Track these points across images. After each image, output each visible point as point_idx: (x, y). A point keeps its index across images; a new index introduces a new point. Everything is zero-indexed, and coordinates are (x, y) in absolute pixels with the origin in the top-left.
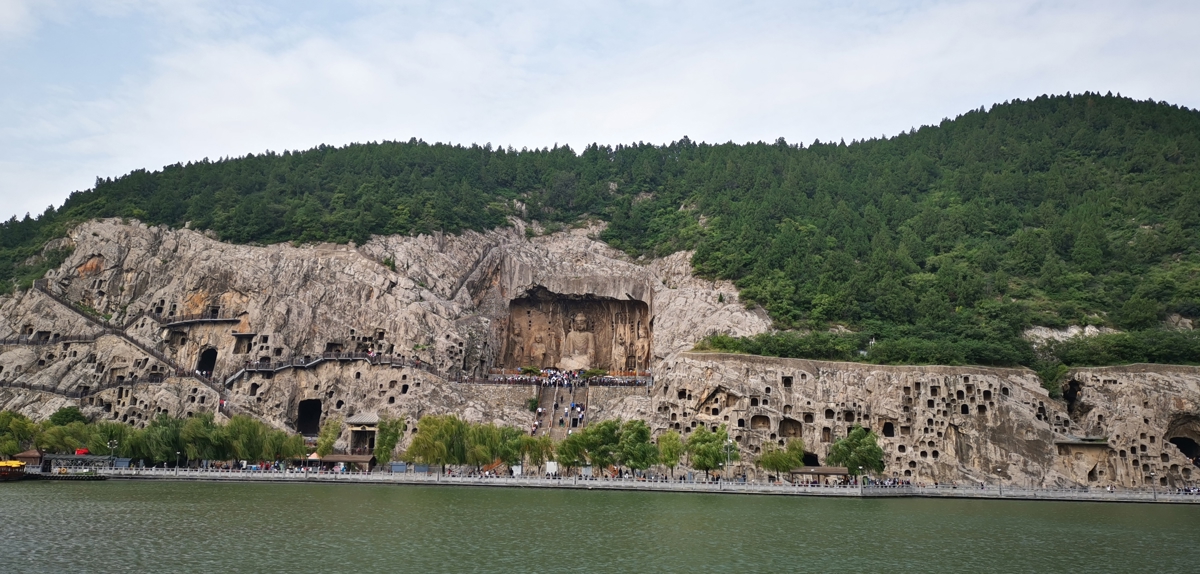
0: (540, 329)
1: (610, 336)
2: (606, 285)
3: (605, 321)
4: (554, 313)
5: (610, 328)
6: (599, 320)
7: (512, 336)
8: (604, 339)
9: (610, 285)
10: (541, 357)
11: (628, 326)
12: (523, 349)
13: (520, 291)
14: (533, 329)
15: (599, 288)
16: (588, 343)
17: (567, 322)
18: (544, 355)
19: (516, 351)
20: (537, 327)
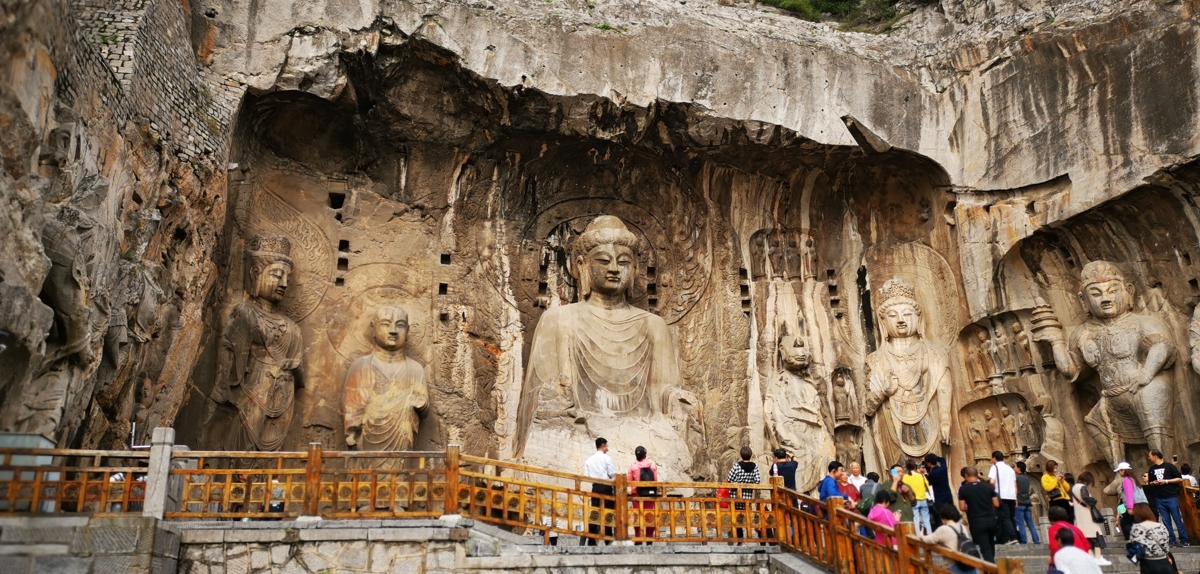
0: (396, 289)
1: (737, 335)
2: (750, 73)
3: (706, 262)
4: (469, 214)
5: (736, 297)
6: (678, 257)
7: (238, 301)
8: (710, 348)
9: (770, 76)
10: (406, 427)
11: (814, 291)
12: (298, 377)
13: (307, 55)
14: (356, 281)
15: (721, 82)
16: (649, 358)
17: (529, 263)
18: (421, 414)
19: (261, 391)
20: (380, 275)
